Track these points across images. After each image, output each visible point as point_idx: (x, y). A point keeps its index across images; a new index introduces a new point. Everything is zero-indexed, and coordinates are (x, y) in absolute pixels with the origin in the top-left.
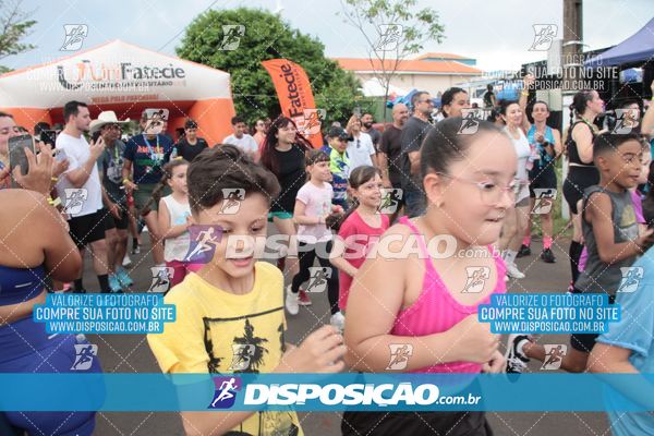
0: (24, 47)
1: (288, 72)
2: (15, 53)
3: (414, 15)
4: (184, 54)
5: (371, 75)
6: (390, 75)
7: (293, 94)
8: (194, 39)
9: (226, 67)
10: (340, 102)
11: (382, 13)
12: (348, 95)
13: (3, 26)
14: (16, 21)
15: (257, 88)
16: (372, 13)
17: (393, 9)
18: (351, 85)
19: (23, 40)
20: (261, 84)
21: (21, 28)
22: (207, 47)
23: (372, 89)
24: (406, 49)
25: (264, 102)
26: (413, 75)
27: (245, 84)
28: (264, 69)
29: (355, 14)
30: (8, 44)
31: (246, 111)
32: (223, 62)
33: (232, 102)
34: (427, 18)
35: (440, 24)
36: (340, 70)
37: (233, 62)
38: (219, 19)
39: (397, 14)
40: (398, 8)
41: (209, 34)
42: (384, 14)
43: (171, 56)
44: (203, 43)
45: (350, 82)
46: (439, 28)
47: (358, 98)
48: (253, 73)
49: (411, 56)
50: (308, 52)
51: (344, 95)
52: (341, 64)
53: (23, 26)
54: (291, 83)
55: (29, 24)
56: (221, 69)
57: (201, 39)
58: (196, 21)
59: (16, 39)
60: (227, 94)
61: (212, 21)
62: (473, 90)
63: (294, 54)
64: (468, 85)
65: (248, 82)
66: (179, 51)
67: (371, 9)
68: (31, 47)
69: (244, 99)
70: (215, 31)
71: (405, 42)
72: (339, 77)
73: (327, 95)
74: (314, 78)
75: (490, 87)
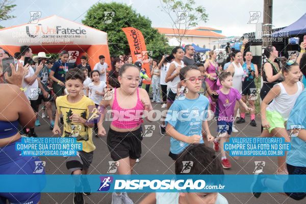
0: (10, 17)
1: (134, 33)
2: (6, 19)
3: (194, 9)
4: (85, 23)
5: (173, 36)
6: (182, 37)
7: (136, 44)
8: (90, 16)
9: (105, 30)
10: (158, 48)
11: (179, 8)
12: (162, 45)
15: (119, 41)
16: (175, 7)
17: (184, 6)
18: (163, 40)
20: (121, 38)
22: (97, 20)
23: (173, 43)
24: (190, 24)
25: (122, 47)
26: (192, 37)
28: (123, 31)
29: (167, 7)
31: (114, 51)
32: (104, 27)
33: (108, 46)
34: (200, 10)
35: (206, 14)
36: (159, 34)
37: (109, 28)
38: (103, 7)
39: (186, 8)
40: (187, 5)
41: (98, 14)
42: (180, 8)
43: (80, 24)
44: (95, 18)
45: (163, 39)
46: (206, 16)
47: (166, 47)
48: (118, 33)
49: (192, 28)
50: (143, 24)
51: (160, 45)
52: (159, 31)
53: (10, 7)
54: (135, 38)
56: (103, 31)
57: (94, 16)
58: (92, 8)
59: (6, 13)
60: (106, 43)
61: (99, 8)
62: (220, 45)
63: (137, 25)
64: (218, 42)
65: (115, 37)
66: (83, 22)
67: (174, 5)
68: (14, 17)
69: (113, 45)
70: (100, 12)
71: (190, 21)
72: (158, 36)
73: (152, 45)
74: (146, 37)
75: (228, 44)
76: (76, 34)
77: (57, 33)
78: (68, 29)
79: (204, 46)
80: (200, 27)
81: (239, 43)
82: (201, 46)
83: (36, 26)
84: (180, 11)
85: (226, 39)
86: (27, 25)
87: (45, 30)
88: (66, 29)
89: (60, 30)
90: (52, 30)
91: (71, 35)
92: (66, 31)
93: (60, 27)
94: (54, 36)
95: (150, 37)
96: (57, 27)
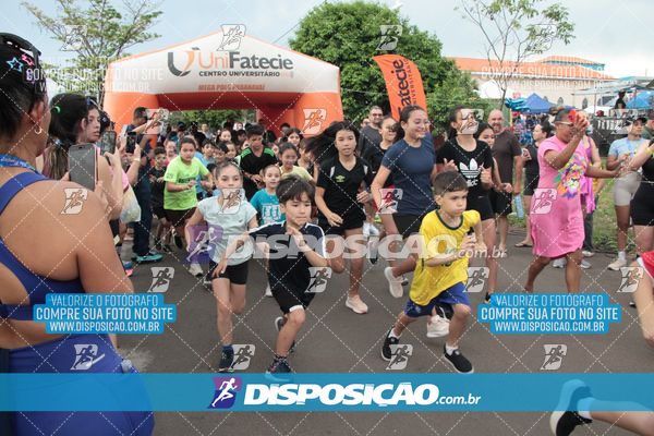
0: (150, 36)
1: (399, 68)
2: (141, 41)
4: (296, 46)
6: (508, 77)
7: (404, 92)
8: (308, 30)
9: (338, 61)
11: (505, 10)
12: (461, 96)
13: (133, 16)
14: (145, 11)
15: (368, 84)
16: (494, 9)
17: (517, 5)
18: (466, 85)
19: (149, 30)
20: (373, 79)
21: (148, 18)
22: (320, 40)
23: (488, 90)
24: (528, 49)
25: (375, 99)
26: (532, 79)
27: (356, 79)
28: (376, 64)
29: (475, 9)
30: (136, 33)
31: (356, 107)
32: (335, 55)
33: (339, 97)
34: (555, 15)
35: (568, 22)
36: (456, 70)
37: (346, 57)
38: (334, 12)
39: (521, 11)
40: (523, 5)
41: (323, 27)
42: (507, 11)
43: (286, 49)
44: (317, 35)
45: (465, 83)
46: (570, 28)
47: (472, 99)
48: (365, 68)
50: (418, 48)
51: (457, 96)
52: (458, 64)
53: (150, 16)
54: (402, 80)
55: (155, 15)
56: (333, 63)
57: (315, 32)
58: (311, 13)
59: (144, 29)
60: (333, 87)
61: (327, 14)
62: (599, 97)
63: (409, 50)
64: (594, 91)
65: (360, 77)
66: (292, 43)
67: (494, 5)
68: (156, 36)
69: (356, 95)
70: (329, 24)
71: (529, 41)
72: (454, 76)
73: (439, 94)
74: (427, 77)
75: (622, 94)
76: (270, 70)
77: (232, 66)
78: (254, 58)
79: (561, 100)
80: (553, 57)
81: (649, 93)
82: (553, 101)
83: (188, 52)
84: (504, 16)
85: (615, 84)
86: (170, 51)
87: (207, 62)
88: (250, 57)
89: (238, 60)
90: (220, 61)
91: (260, 70)
92: (248, 62)
93: (238, 53)
94: (225, 73)
95: (436, 77)
96: (232, 54)
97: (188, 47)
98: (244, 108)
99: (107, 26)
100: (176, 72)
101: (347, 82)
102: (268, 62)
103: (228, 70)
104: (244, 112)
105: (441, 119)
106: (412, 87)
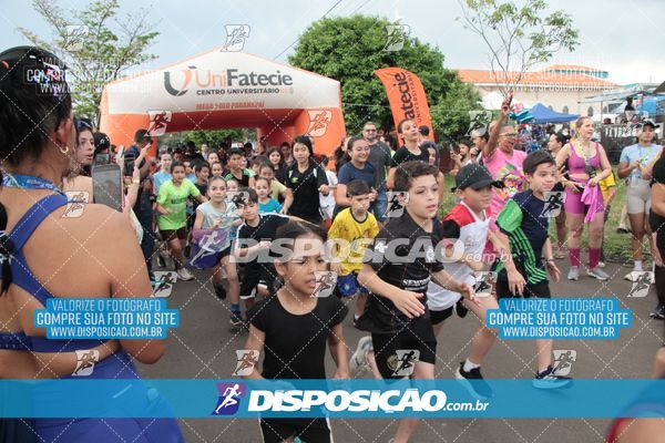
0: (147, 58)
1: (402, 81)
2: (138, 63)
3: (543, 20)
4: (296, 62)
7: (407, 105)
8: (307, 46)
9: (338, 75)
10: (458, 114)
11: (507, 18)
13: (129, 38)
14: (141, 33)
15: (370, 99)
16: (497, 18)
17: (520, 13)
18: (470, 98)
19: (147, 51)
20: (375, 94)
21: (144, 40)
22: (320, 55)
24: (533, 57)
25: (378, 113)
27: (357, 94)
28: (378, 78)
29: (477, 19)
30: (133, 55)
31: (358, 121)
32: (336, 70)
33: (341, 112)
34: (558, 22)
35: (573, 29)
36: (459, 82)
37: (347, 71)
38: (331, 27)
39: (525, 19)
40: (526, 13)
41: (323, 42)
42: (509, 19)
44: (316, 51)
45: (469, 94)
46: (573, 34)
48: (367, 83)
50: (424, 61)
51: (459, 105)
52: (461, 75)
53: (147, 37)
54: (405, 93)
55: (152, 36)
56: (333, 78)
57: (315, 47)
58: (310, 29)
59: (140, 50)
60: (334, 104)
61: (326, 29)
62: (605, 104)
63: (410, 63)
64: (600, 99)
65: (361, 92)
66: (292, 59)
67: (496, 13)
68: (153, 57)
69: (358, 108)
70: (329, 39)
71: (532, 50)
72: (457, 88)
73: (443, 106)
74: (430, 89)
76: (270, 86)
77: (230, 84)
78: (252, 75)
79: (566, 109)
80: (557, 66)
81: (656, 99)
82: (559, 109)
83: (185, 71)
84: (507, 25)
85: (621, 90)
86: (166, 70)
87: (204, 80)
88: (248, 74)
89: (236, 77)
90: (217, 79)
91: (259, 87)
92: (247, 80)
93: (236, 71)
94: (223, 92)
95: (438, 89)
96: (229, 71)
97: (185, 66)
98: (245, 126)
99: (103, 48)
100: (173, 92)
101: (349, 97)
102: (266, 79)
103: (226, 88)
104: (245, 131)
105: (445, 132)
106: (415, 100)
